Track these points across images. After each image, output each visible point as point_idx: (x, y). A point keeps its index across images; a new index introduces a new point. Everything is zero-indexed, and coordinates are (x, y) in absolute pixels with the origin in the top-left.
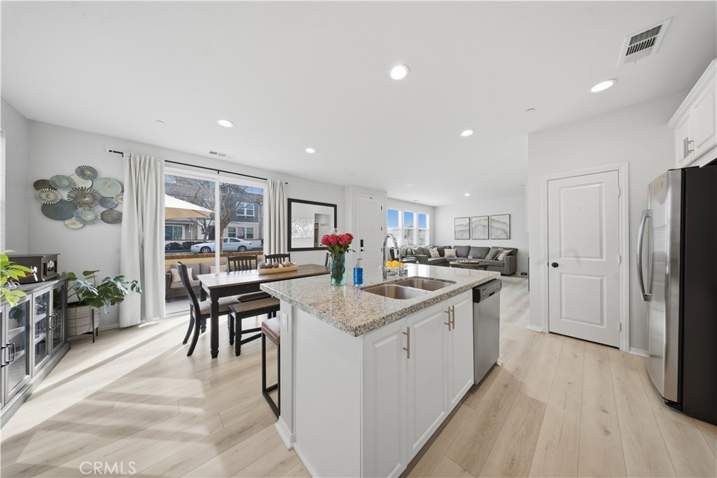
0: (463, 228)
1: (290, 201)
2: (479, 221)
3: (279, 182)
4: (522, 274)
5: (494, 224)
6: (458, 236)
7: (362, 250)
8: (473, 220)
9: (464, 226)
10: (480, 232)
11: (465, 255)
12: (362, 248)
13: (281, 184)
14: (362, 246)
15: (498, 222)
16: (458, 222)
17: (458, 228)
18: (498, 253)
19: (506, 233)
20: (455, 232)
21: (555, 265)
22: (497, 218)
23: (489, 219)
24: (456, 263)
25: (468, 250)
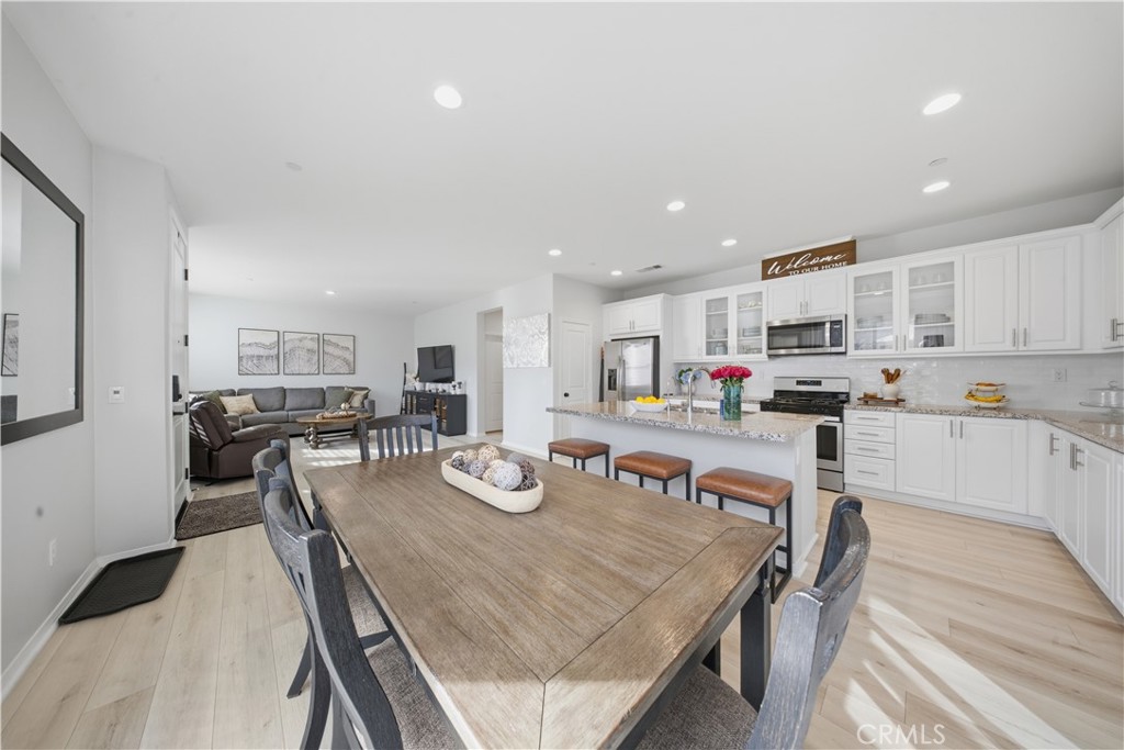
0: (263, 352)
2: (300, 340)
5: (329, 349)
8: (289, 336)
9: (264, 346)
10: (300, 362)
11: (276, 405)
15: (336, 345)
16: (249, 337)
17: (248, 351)
19: (348, 363)
20: (240, 359)
21: (566, 395)
22: (334, 339)
23: (321, 340)
24: (318, 419)
25: (280, 395)
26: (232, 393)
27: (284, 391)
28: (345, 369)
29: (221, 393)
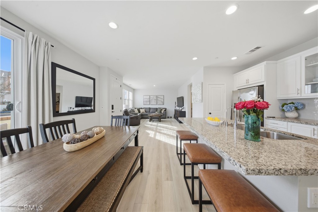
0: (147, 100)
1: (54, 66)
2: (153, 97)
3: (43, 41)
4: (168, 117)
5: (159, 99)
6: (145, 103)
7: (112, 112)
8: (151, 96)
9: (147, 99)
10: (153, 102)
11: (148, 111)
12: (113, 110)
13: (46, 44)
14: (113, 109)
15: (160, 98)
16: (145, 97)
17: (145, 100)
18: (161, 110)
19: (162, 102)
20: (144, 101)
21: (210, 113)
22: (159, 96)
23: (157, 97)
24: (151, 115)
25: (149, 109)
26: (142, 108)
27: (150, 108)
28: (162, 104)
29: (140, 108)
